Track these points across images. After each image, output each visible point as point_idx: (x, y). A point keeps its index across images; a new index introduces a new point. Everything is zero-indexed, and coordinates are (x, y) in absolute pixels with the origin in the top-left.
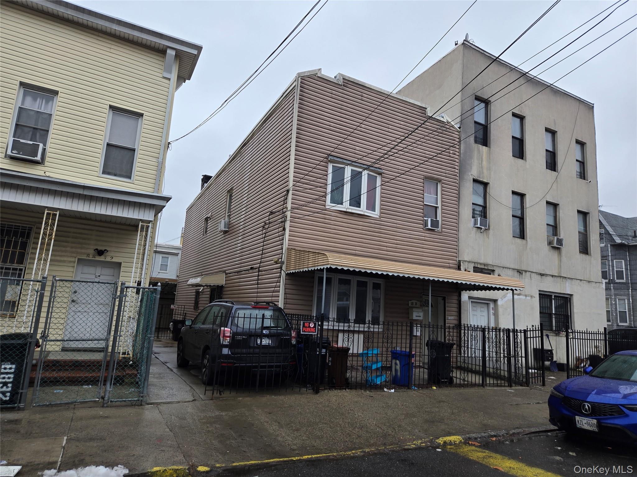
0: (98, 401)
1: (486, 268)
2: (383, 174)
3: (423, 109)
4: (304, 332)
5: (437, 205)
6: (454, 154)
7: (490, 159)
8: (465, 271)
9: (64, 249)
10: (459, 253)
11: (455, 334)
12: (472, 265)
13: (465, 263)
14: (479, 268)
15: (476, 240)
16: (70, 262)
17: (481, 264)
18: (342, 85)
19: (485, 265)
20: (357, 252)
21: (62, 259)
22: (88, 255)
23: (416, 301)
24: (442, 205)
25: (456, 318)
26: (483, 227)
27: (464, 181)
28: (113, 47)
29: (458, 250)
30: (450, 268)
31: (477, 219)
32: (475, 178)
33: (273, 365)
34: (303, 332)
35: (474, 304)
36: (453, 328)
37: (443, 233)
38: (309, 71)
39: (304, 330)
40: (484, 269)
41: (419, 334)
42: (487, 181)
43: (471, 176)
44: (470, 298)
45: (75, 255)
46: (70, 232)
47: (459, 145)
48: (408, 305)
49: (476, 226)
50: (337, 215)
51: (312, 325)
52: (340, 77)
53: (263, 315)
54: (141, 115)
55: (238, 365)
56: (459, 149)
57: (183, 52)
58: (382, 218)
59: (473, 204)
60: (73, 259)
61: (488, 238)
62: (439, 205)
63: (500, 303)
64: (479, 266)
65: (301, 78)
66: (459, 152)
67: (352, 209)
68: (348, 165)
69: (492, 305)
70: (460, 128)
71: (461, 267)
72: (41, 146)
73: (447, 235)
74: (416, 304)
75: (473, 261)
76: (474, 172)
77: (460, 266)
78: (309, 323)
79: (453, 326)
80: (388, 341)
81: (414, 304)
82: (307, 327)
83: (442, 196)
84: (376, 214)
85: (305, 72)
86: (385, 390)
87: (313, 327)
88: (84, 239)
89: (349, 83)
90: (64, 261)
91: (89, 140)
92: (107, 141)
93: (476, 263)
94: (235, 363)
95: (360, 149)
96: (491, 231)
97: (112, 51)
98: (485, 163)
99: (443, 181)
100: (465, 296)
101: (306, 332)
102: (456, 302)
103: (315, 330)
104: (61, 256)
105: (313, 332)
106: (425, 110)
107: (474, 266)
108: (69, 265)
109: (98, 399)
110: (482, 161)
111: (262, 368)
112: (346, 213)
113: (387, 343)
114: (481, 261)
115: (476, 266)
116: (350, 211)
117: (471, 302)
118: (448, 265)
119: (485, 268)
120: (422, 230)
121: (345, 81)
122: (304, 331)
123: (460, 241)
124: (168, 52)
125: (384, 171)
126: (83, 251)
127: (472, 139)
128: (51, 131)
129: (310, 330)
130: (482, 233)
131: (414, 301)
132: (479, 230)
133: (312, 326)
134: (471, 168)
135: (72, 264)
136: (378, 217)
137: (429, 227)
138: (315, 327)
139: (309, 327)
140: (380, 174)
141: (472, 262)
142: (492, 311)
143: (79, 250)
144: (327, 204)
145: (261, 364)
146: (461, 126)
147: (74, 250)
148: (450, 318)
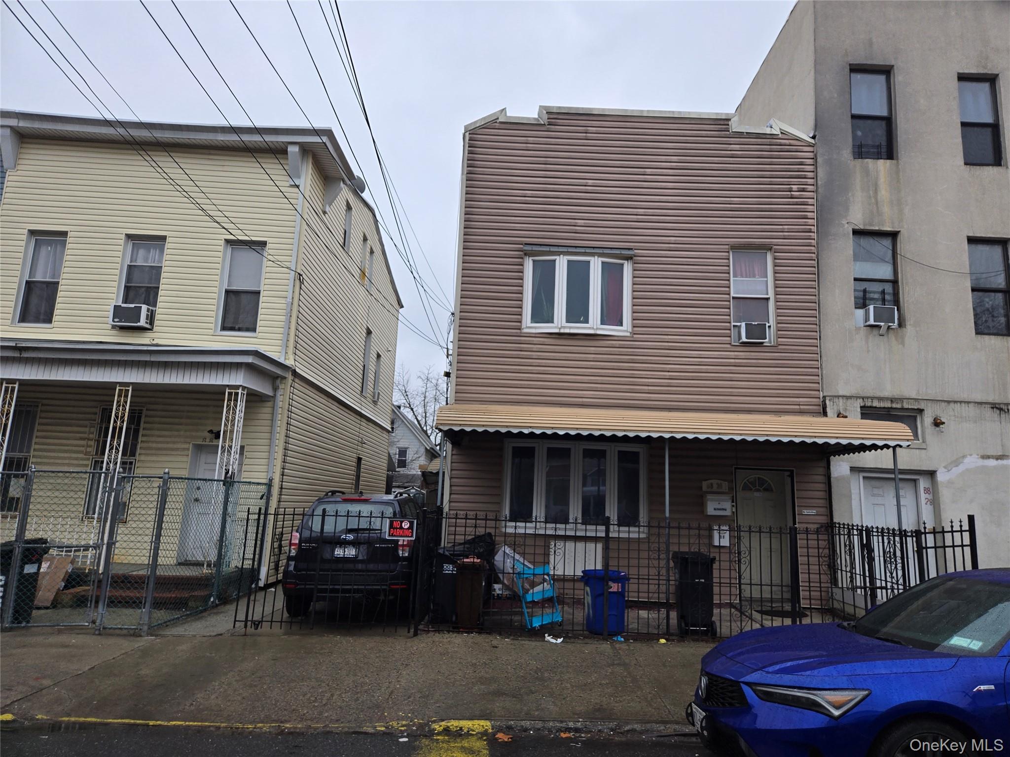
0: (88, 626)
1: (899, 406)
2: (635, 258)
3: (722, 122)
4: (392, 536)
5: (768, 294)
6: (803, 190)
7: (898, 181)
8: (838, 417)
9: (176, 433)
10: (822, 382)
11: (822, 544)
12: (859, 403)
13: (836, 400)
14: (876, 407)
15: (868, 351)
16: (184, 449)
17: (880, 399)
18: (545, 124)
19: (892, 400)
20: (584, 400)
21: (175, 446)
22: (205, 439)
23: (719, 482)
24: (776, 294)
25: (823, 511)
26: (882, 324)
27: (830, 237)
28: (227, 163)
29: (822, 376)
30: (801, 412)
31: (869, 308)
32: (857, 228)
33: (351, 589)
34: (389, 535)
35: (874, 483)
36: (817, 532)
37: (780, 347)
38: (484, 118)
39: (391, 532)
40: (891, 408)
41: (725, 542)
42: (893, 228)
43: (846, 226)
44: (853, 469)
45: (188, 440)
46: (183, 411)
47: (815, 171)
48: (701, 488)
49: (868, 323)
50: (543, 342)
51: (406, 525)
52: (542, 112)
53: (324, 510)
54: (263, 244)
55: (303, 587)
56: (816, 178)
57: (316, 144)
58: (635, 336)
59: (856, 279)
60: (186, 446)
61: (903, 343)
62: (771, 295)
63: (941, 477)
64: (876, 404)
65: (470, 132)
66: (816, 185)
67: (570, 328)
68: (559, 254)
69: (923, 483)
70: (814, 137)
71: (828, 410)
72: (144, 308)
73: (791, 349)
74: (719, 486)
75: (863, 395)
76: (857, 217)
77: (826, 407)
78: (402, 522)
79: (817, 528)
80: (659, 556)
81: (715, 486)
82: (397, 528)
83: (775, 277)
84: (625, 329)
85: (475, 122)
86: (548, 638)
87: (408, 529)
88: (200, 419)
89: (560, 117)
90: (177, 449)
91: (202, 289)
92: (225, 287)
93: (868, 398)
94: (298, 585)
95: (585, 223)
96: (909, 329)
97: (226, 168)
98: (884, 193)
99: (775, 247)
100: (840, 466)
101: (395, 536)
102: (821, 478)
103: (412, 533)
104: (174, 443)
105: (408, 536)
106: (726, 122)
107: (862, 404)
108: (182, 453)
109: (87, 624)
110: (876, 191)
111: (320, 593)
112: (560, 335)
113: (659, 559)
114: (887, 393)
115: (869, 404)
116: (567, 331)
117: (864, 478)
118: (797, 407)
119: (894, 406)
120: (728, 346)
121: (552, 116)
122: (392, 534)
123: (824, 358)
124: (289, 150)
125: (636, 251)
126: (199, 434)
127: (846, 153)
128: (161, 287)
129: (401, 532)
130: (885, 338)
131: (714, 482)
132: (875, 331)
133: (406, 527)
134: (847, 209)
135: (186, 453)
136: (628, 334)
137: (744, 339)
138: (411, 527)
139: (401, 528)
140: (628, 258)
141: (857, 397)
142: (923, 496)
143: (194, 434)
144: (524, 326)
145: (319, 587)
146: (817, 133)
147: (188, 433)
148: (806, 512)
